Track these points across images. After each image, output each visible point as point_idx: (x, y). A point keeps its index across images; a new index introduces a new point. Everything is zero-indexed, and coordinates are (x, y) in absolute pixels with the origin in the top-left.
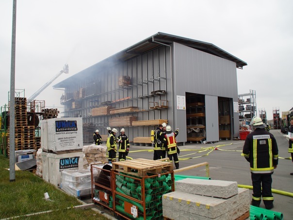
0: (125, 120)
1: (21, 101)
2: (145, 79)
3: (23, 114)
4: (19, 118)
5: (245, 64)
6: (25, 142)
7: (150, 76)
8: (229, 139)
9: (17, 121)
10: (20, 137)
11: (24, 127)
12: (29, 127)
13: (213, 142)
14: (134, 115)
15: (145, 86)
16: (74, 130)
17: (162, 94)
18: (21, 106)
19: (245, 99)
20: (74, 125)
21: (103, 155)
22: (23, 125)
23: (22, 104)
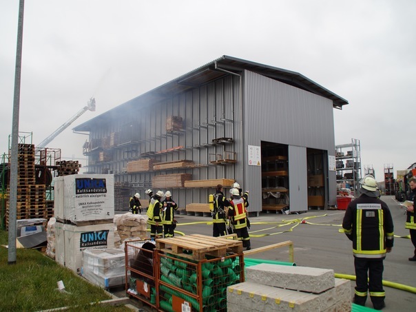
0: (175, 178)
1: (26, 149)
2: (204, 120)
3: (29, 167)
4: (24, 173)
5: (346, 103)
6: (32, 207)
7: (211, 118)
8: (322, 208)
9: (21, 177)
10: (24, 201)
11: (30, 186)
12: (37, 186)
13: (300, 213)
14: (187, 172)
15: (204, 131)
16: (101, 192)
17: (228, 143)
18: (26, 155)
19: (345, 151)
20: (103, 185)
21: (142, 228)
22: (29, 184)
23: (28, 153)
